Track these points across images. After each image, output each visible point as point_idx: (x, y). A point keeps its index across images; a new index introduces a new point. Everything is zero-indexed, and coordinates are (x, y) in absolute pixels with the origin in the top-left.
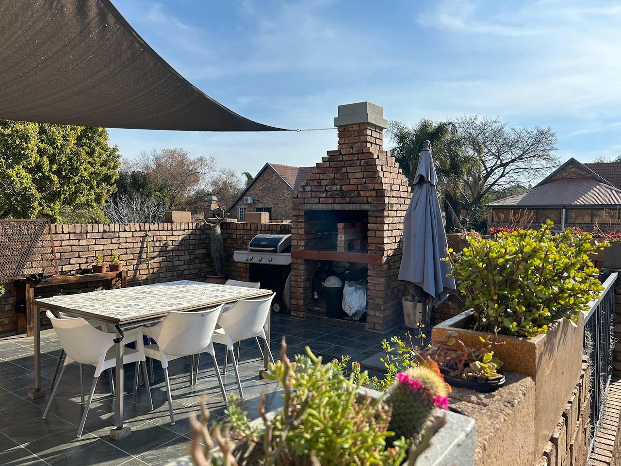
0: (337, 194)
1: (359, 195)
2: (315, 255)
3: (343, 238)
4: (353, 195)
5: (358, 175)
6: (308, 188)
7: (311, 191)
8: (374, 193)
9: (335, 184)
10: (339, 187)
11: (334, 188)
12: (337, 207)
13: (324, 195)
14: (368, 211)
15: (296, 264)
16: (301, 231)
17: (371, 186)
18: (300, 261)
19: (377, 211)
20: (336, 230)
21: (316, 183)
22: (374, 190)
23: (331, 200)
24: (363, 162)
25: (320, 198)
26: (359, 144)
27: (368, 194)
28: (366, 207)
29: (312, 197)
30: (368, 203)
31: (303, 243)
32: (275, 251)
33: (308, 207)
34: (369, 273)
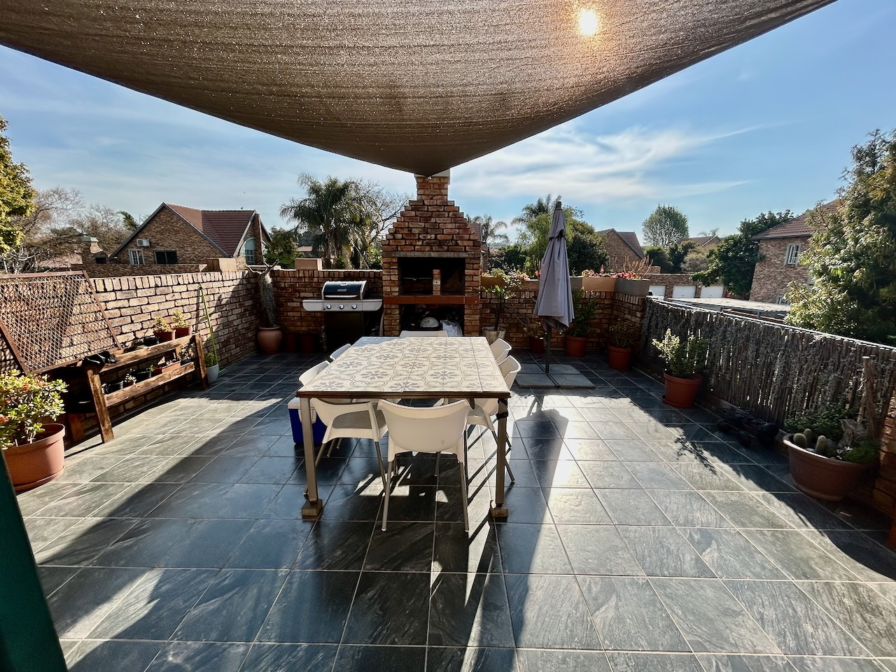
0: (434, 243)
1: (457, 244)
2: (410, 299)
3: (439, 283)
4: (450, 244)
5: (450, 226)
6: (399, 236)
7: (403, 238)
8: (471, 243)
9: (427, 233)
10: (433, 236)
11: (429, 237)
12: (433, 255)
13: (420, 243)
14: (464, 259)
15: (389, 309)
16: (395, 278)
17: (467, 237)
18: (393, 307)
19: (474, 258)
20: (432, 276)
21: (406, 231)
22: (469, 240)
23: (428, 248)
24: (451, 214)
25: (415, 246)
26: (440, 197)
27: (465, 243)
28: (464, 255)
29: (405, 245)
30: (466, 251)
31: (397, 289)
32: (358, 298)
33: (402, 254)
34: (466, 312)
